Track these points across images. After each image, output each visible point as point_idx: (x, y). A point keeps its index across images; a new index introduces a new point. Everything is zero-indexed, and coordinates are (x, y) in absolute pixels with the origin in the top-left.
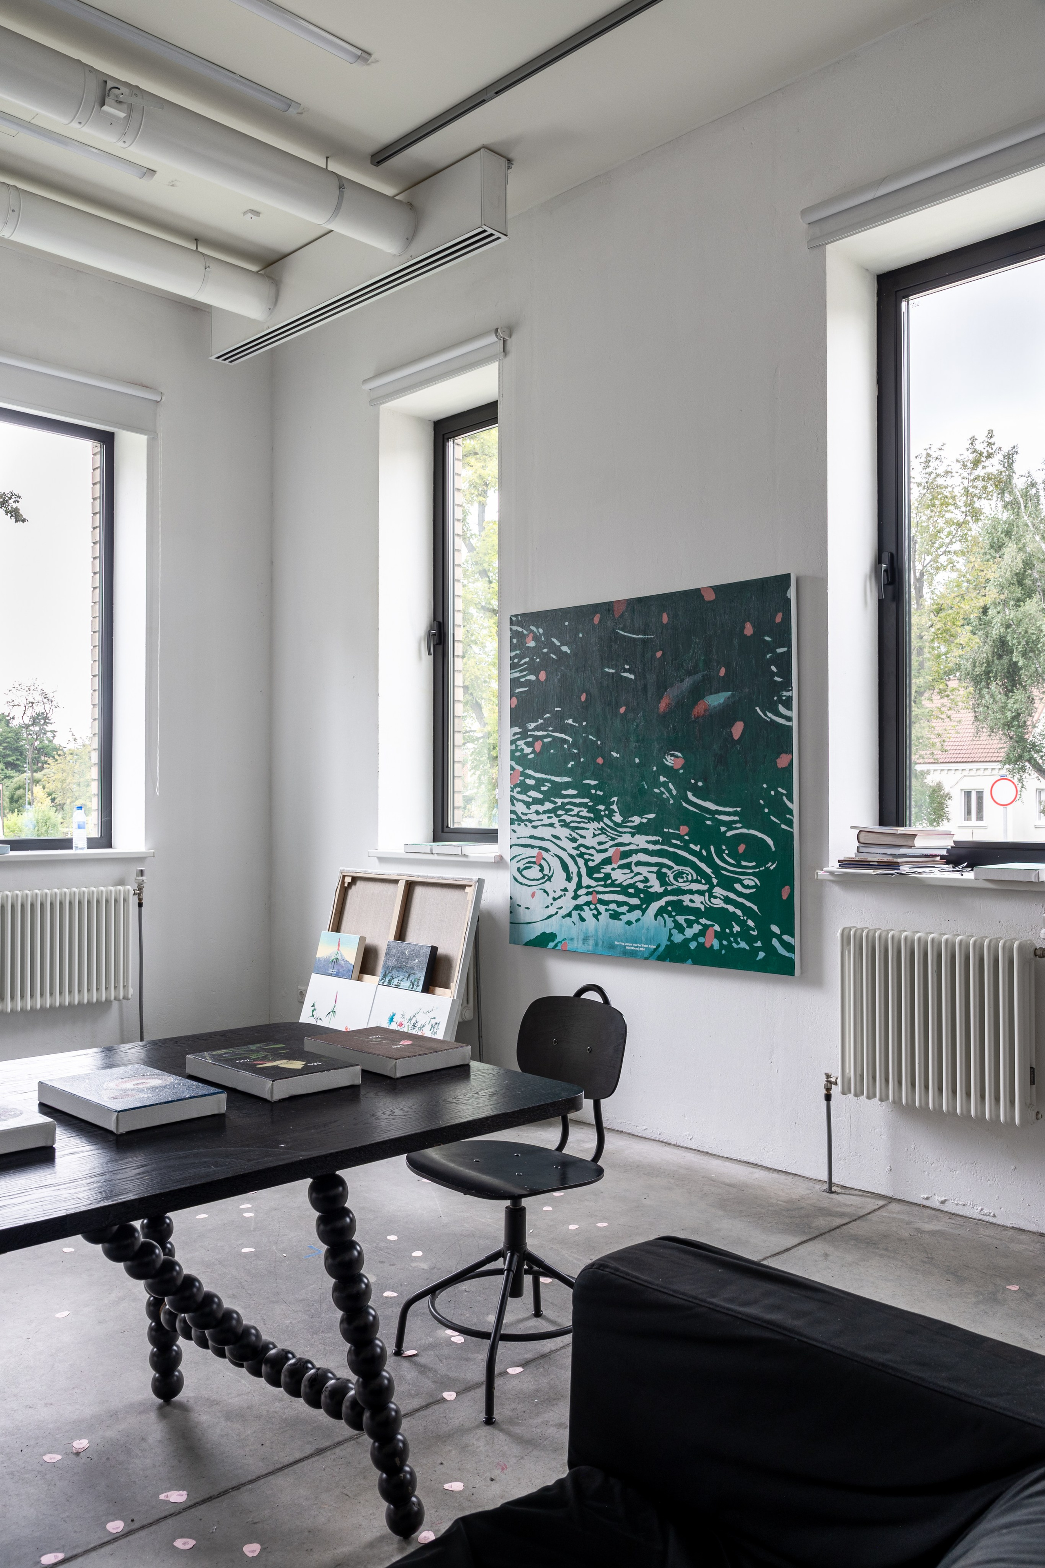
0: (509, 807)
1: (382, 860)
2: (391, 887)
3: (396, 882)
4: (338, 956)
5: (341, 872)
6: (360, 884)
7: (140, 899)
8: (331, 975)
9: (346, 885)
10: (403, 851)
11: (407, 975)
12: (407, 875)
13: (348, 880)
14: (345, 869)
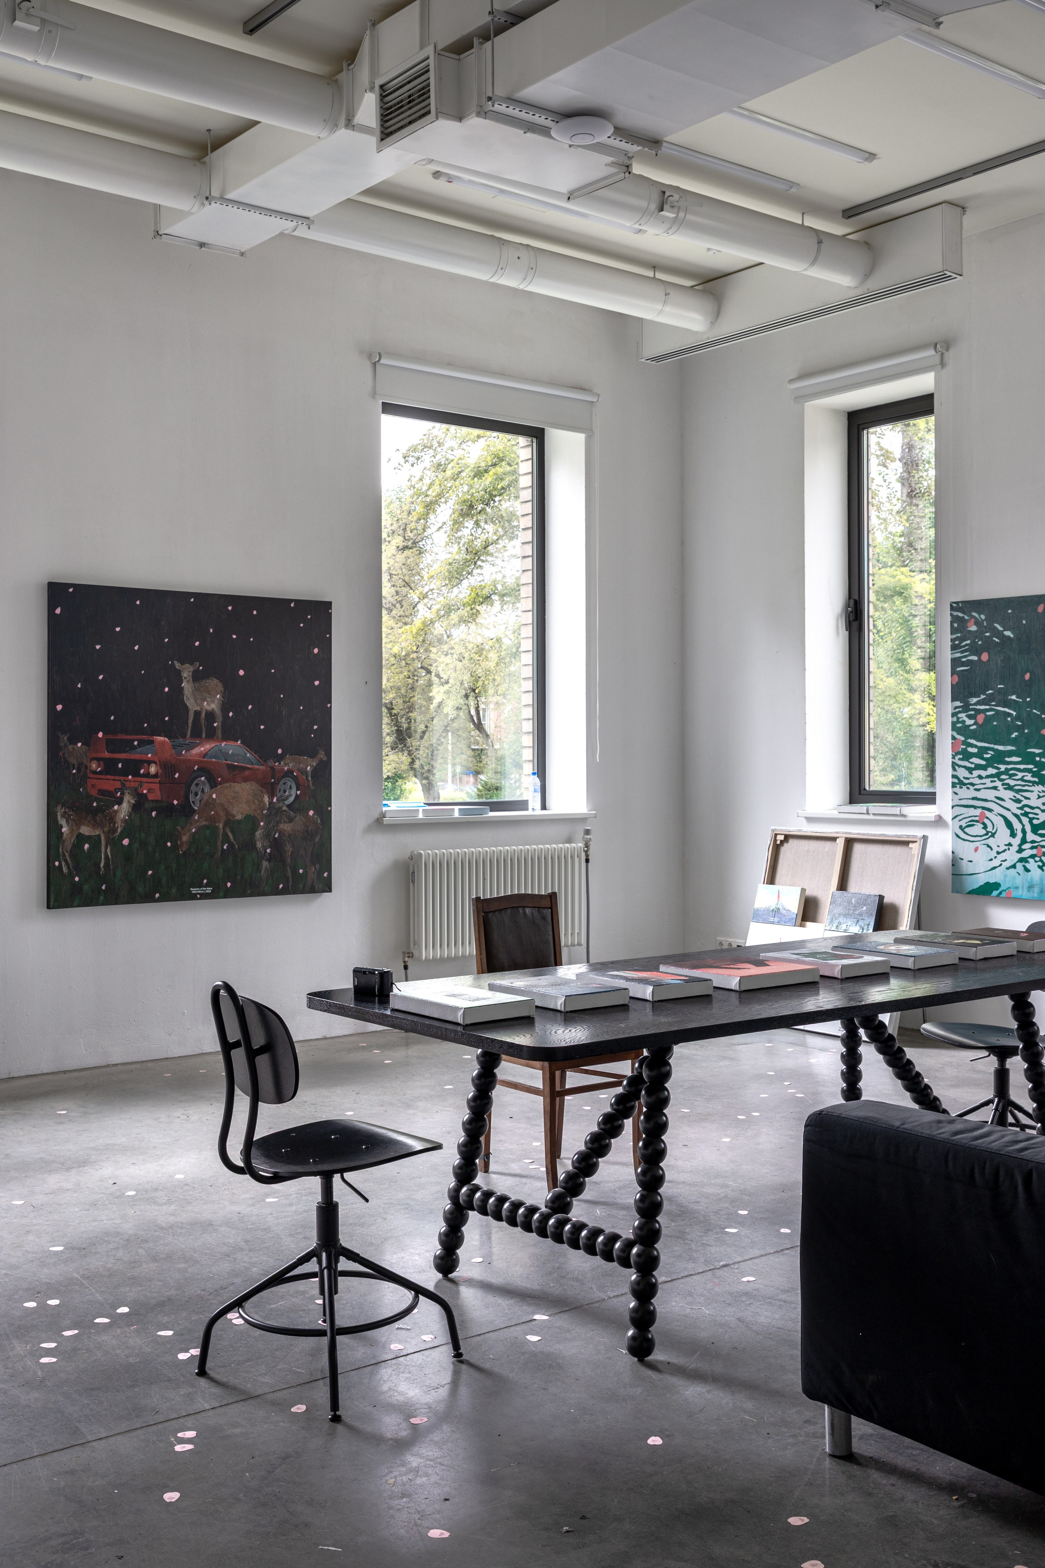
0: (950, 771)
1: (810, 820)
2: (828, 844)
3: (834, 839)
4: (778, 906)
5: (773, 830)
6: (792, 842)
7: (587, 856)
8: (773, 923)
9: (778, 842)
10: (836, 812)
11: (855, 920)
12: (846, 833)
13: (781, 838)
14: (777, 828)
